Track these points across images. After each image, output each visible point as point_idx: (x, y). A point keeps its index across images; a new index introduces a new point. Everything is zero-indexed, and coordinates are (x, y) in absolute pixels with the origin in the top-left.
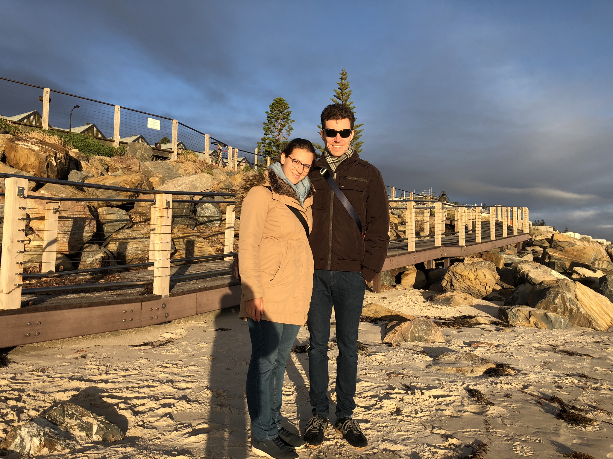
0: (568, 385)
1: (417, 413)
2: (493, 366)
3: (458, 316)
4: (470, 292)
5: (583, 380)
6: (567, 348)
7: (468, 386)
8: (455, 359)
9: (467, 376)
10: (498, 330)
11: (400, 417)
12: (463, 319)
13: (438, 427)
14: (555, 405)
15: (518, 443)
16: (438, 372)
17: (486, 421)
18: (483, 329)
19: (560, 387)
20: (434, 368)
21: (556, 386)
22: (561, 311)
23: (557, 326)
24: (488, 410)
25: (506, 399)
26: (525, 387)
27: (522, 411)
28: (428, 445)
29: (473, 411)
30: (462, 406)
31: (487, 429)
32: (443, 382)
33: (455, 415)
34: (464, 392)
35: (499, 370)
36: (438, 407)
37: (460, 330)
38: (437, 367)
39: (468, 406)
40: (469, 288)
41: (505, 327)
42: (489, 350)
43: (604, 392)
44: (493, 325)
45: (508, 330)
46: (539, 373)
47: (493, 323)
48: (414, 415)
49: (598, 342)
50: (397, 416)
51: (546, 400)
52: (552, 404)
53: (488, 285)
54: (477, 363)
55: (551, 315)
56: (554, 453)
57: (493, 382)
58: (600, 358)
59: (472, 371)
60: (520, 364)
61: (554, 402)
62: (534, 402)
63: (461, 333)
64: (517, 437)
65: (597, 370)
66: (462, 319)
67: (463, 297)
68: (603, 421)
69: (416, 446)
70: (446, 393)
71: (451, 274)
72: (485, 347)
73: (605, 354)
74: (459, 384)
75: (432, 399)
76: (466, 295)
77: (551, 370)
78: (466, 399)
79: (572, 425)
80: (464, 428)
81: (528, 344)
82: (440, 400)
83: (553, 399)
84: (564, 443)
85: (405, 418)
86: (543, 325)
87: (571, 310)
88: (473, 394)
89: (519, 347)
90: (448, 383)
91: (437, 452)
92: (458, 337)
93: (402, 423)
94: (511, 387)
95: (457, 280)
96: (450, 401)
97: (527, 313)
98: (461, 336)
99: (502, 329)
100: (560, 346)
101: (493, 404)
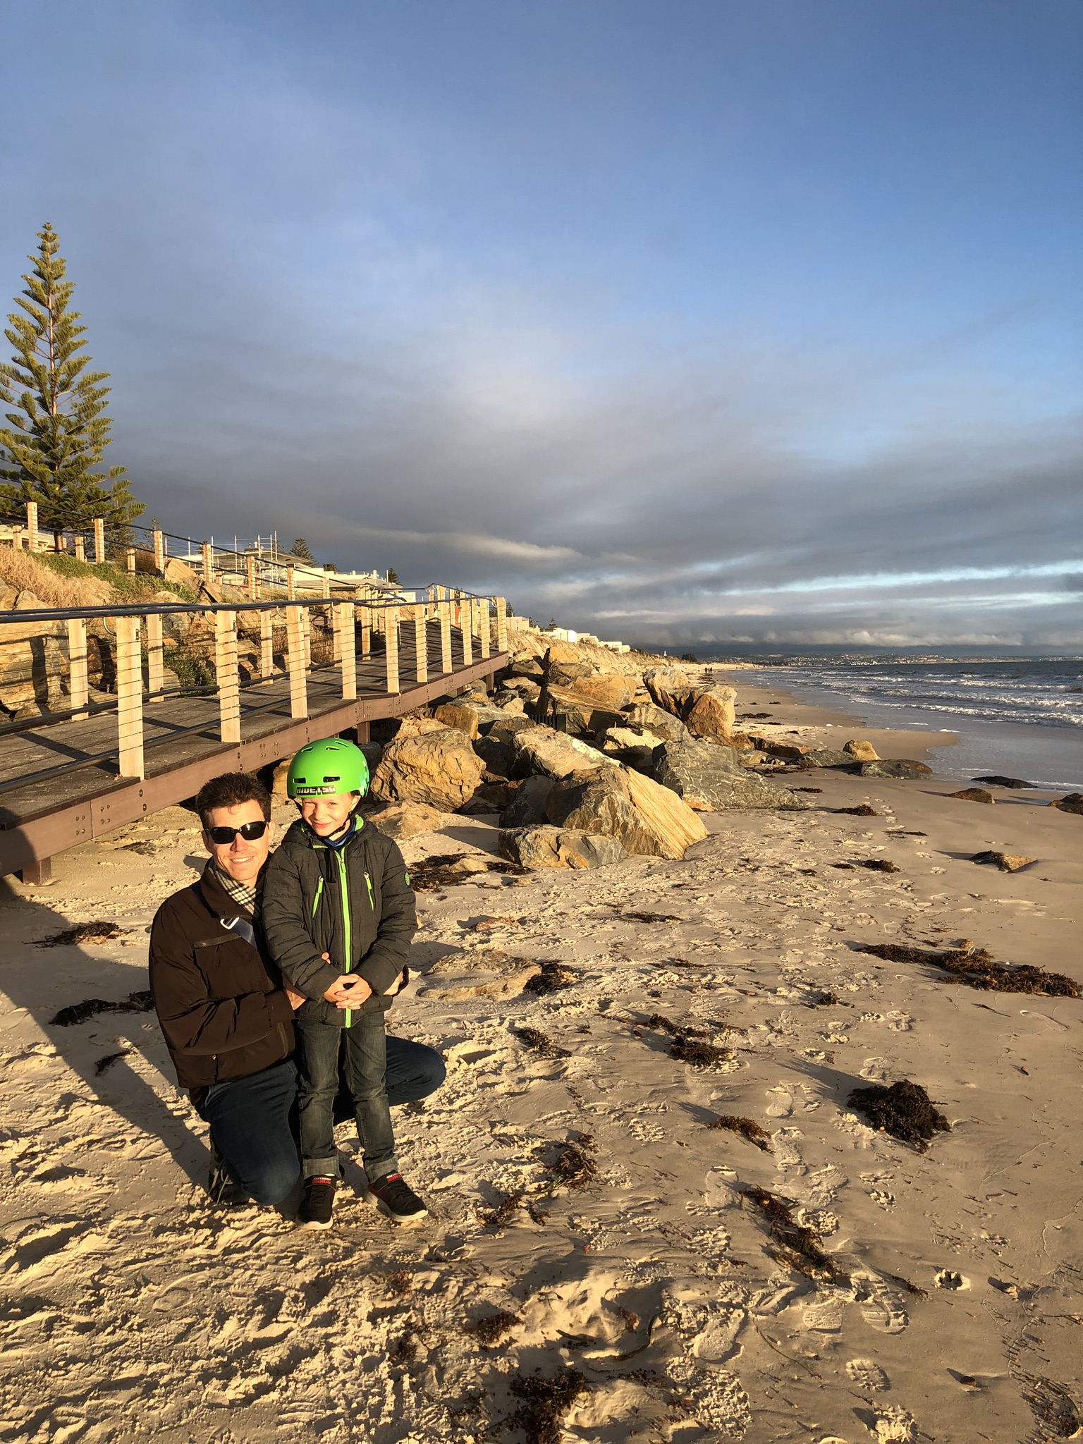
0: (666, 987)
1: (451, 1102)
2: (537, 971)
3: (423, 859)
4: (429, 799)
5: (683, 970)
6: (638, 908)
7: (512, 1023)
8: (467, 967)
9: (499, 1001)
10: (509, 883)
11: (425, 1118)
12: (435, 865)
13: (500, 1122)
14: (661, 1031)
15: (635, 1120)
16: (444, 1001)
17: (571, 1090)
18: (481, 885)
19: (655, 994)
20: (434, 994)
21: (649, 994)
22: (609, 828)
23: (605, 860)
24: (566, 1068)
25: (584, 1037)
26: (605, 1004)
27: (618, 1057)
28: (501, 1162)
29: (541, 1074)
30: (521, 1069)
31: (579, 1105)
32: (467, 1023)
33: (517, 1090)
34: (511, 1037)
35: (550, 977)
36: (481, 1080)
37: (441, 894)
38: (439, 992)
39: (530, 1067)
40: (428, 792)
41: (518, 874)
42: (513, 934)
43: (721, 990)
44: (494, 873)
45: (526, 880)
46: (614, 969)
47: (493, 867)
48: (448, 1108)
49: (679, 886)
50: (419, 1117)
51: (645, 1024)
52: (656, 1031)
53: (466, 782)
54: (510, 971)
55: (595, 840)
56: (692, 1125)
57: (549, 1005)
58: (692, 921)
59: (505, 989)
60: (576, 956)
61: (658, 1028)
62: (628, 1034)
63: (444, 901)
64: (628, 1109)
65: (696, 947)
66: (432, 866)
67: (421, 813)
68: (739, 1049)
69: (479, 1169)
70: (483, 1048)
71: (390, 765)
72: (502, 927)
73: (696, 910)
74: (496, 1022)
75: (464, 1065)
76: (422, 809)
77: (629, 961)
78: (521, 1053)
79: (700, 1066)
80: (541, 1114)
81: (573, 909)
82: (480, 1063)
83: (655, 1021)
84: (699, 1103)
85: (436, 1118)
86: (582, 861)
87: (625, 825)
88: (528, 1038)
89: (559, 917)
90: (477, 1025)
91: (519, 1172)
92: (445, 912)
93: (435, 1128)
94: (582, 1010)
95: (404, 778)
96: (495, 1062)
97: (553, 840)
98: (449, 909)
99: (516, 881)
100: (624, 904)
101: (569, 1054)
